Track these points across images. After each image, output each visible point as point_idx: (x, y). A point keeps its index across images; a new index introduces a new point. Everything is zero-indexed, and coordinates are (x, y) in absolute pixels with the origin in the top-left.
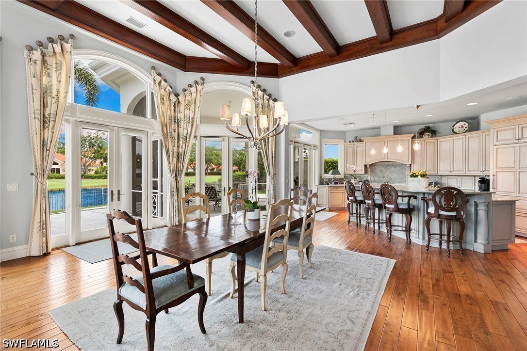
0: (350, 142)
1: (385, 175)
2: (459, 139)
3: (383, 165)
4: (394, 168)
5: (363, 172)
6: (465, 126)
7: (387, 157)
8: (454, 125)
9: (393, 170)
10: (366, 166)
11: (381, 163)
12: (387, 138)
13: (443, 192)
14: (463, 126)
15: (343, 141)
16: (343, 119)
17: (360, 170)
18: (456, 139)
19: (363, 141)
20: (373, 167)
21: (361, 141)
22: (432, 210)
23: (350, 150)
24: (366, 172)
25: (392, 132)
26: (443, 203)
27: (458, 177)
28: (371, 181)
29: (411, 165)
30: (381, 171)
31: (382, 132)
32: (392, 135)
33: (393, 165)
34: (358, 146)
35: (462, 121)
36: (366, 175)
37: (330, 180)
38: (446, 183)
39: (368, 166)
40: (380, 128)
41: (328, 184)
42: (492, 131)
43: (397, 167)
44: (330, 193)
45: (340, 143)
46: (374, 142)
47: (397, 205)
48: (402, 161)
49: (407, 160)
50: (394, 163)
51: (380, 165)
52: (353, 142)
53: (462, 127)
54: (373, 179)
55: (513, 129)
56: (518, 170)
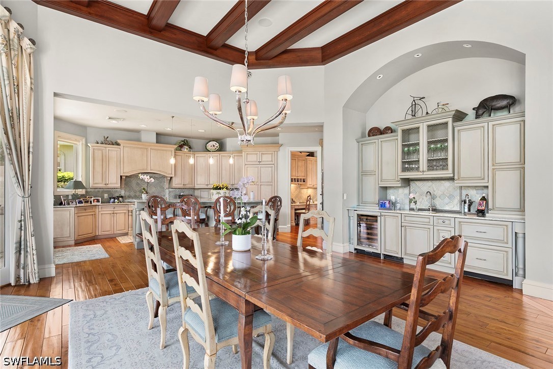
0: (97, 143)
5: (118, 185)
7: (149, 168)
8: (207, 143)
10: (121, 177)
12: (150, 146)
14: (215, 145)
15: (84, 139)
17: (115, 182)
19: (120, 145)
20: (128, 179)
21: (116, 144)
23: (98, 154)
24: (121, 185)
25: (155, 140)
28: (125, 197)
29: (171, 178)
30: (138, 184)
31: (144, 137)
32: (154, 143)
34: (112, 150)
35: (214, 141)
36: (121, 189)
38: (200, 196)
39: (124, 178)
42: (244, 153)
43: (156, 181)
44: (76, 217)
45: (79, 141)
46: (134, 148)
48: (165, 172)
49: (170, 173)
52: (102, 143)
54: (127, 194)
55: (256, 154)
56: (260, 184)
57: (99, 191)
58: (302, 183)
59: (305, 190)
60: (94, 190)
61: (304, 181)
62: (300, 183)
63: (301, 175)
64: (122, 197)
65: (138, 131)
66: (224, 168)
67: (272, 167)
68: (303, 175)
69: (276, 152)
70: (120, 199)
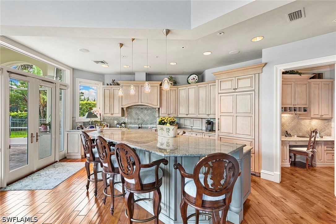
0: (108, 85)
1: (140, 117)
2: (193, 88)
3: (138, 108)
4: (147, 112)
5: (120, 115)
6: (195, 78)
7: (140, 101)
8: (189, 77)
9: (146, 113)
10: (123, 109)
11: (136, 106)
12: (141, 83)
13: (210, 163)
15: (102, 83)
16: (88, 51)
17: (117, 113)
18: (191, 88)
20: (130, 110)
21: (118, 84)
22: (191, 189)
23: (107, 92)
24: (123, 115)
25: (145, 79)
26: (210, 182)
27: (191, 119)
28: (128, 123)
29: (159, 108)
30: (136, 114)
31: (137, 77)
32: (144, 81)
33: (146, 108)
34: (115, 89)
35: (194, 74)
36: (123, 118)
37: (84, 123)
38: (183, 123)
39: (125, 109)
40: (134, 74)
41: (82, 129)
42: (217, 81)
43: (149, 111)
45: (99, 84)
47: (140, 179)
48: (153, 105)
49: (156, 104)
50: (146, 107)
51: (135, 108)
52: (111, 85)
53: (194, 79)
54: (129, 121)
55: (231, 80)
56: (235, 115)
57: (111, 119)
58: (303, 112)
59: (307, 121)
60: (108, 118)
61: (305, 111)
62: (298, 112)
63: (300, 103)
64: (124, 123)
65: (133, 74)
66: (200, 99)
67: (250, 94)
68: (303, 102)
69: (257, 75)
70: (123, 125)
